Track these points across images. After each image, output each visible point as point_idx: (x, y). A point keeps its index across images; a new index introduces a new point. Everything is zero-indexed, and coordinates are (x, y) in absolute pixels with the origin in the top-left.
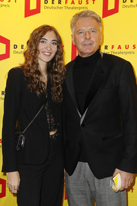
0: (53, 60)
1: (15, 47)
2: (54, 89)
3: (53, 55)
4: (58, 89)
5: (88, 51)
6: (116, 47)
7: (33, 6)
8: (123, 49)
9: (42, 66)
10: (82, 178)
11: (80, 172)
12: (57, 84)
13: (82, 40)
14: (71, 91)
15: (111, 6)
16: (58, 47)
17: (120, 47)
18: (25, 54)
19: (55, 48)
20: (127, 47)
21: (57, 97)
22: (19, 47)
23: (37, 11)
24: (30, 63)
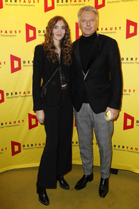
0: (64, 39)
1: (39, 32)
2: (65, 57)
3: (63, 36)
4: (68, 57)
5: (88, 33)
6: (104, 29)
7: (50, 5)
8: (109, 30)
9: (57, 43)
10: (85, 113)
11: (84, 109)
12: (67, 54)
13: (85, 26)
14: (78, 59)
15: (100, 2)
16: (66, 30)
17: (106, 29)
18: (45, 35)
19: (64, 32)
20: (111, 29)
21: (67, 62)
22: (42, 32)
23: (53, 8)
24: (48, 42)
